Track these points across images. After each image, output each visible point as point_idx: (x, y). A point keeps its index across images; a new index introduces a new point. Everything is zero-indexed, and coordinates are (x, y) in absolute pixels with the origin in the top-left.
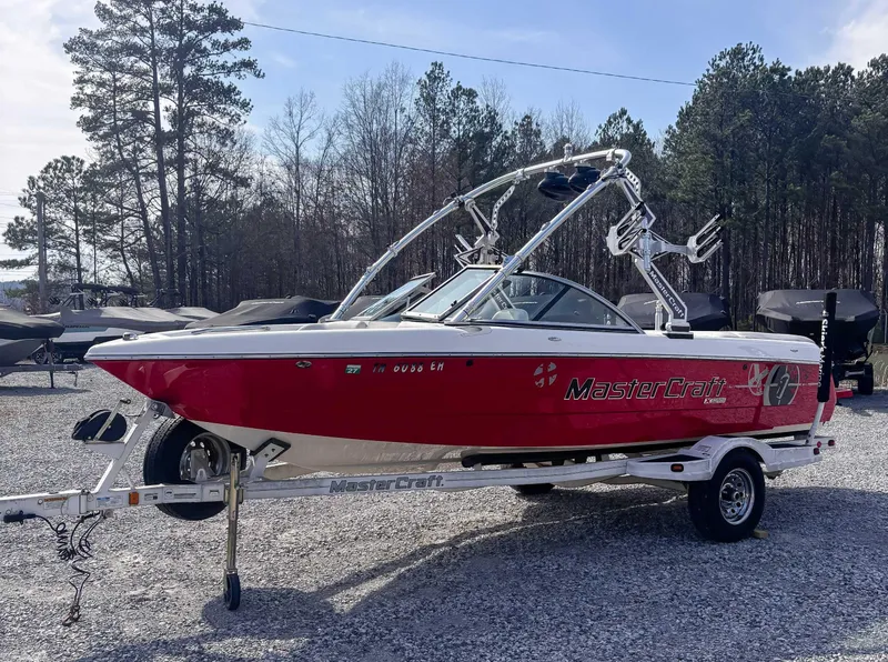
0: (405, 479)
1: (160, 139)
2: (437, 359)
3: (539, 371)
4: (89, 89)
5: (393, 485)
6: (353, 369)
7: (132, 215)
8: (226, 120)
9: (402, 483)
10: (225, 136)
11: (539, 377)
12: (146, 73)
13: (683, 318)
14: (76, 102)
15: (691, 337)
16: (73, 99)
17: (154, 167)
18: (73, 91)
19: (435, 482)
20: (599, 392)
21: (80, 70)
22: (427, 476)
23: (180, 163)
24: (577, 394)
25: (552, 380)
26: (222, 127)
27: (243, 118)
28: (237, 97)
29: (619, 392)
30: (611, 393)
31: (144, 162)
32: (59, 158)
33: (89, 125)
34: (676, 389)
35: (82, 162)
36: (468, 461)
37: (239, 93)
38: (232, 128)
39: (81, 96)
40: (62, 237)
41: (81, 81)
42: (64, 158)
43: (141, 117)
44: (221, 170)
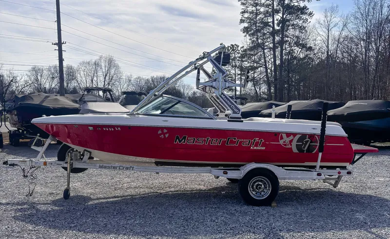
0: (122, 167)
1: (274, 33)
2: (118, 126)
3: (160, 132)
4: (246, 15)
5: (118, 168)
6: (91, 128)
7: (261, 67)
8: (301, 22)
9: (121, 168)
10: (302, 29)
11: (160, 134)
12: (270, 5)
13: (239, 113)
14: (242, 21)
15: (242, 121)
16: (241, 20)
17: (271, 45)
18: (240, 17)
19: (131, 168)
20: (190, 141)
21: (243, 8)
22: (129, 166)
23: (282, 43)
24: (180, 141)
25: (167, 136)
26: (301, 25)
27: (309, 20)
28: (307, 11)
29: (200, 142)
30: (196, 142)
31: (267, 44)
32: (230, 45)
33: (246, 30)
34: (232, 142)
35: (238, 46)
36: (157, 164)
37: (308, 9)
38: (305, 25)
39: (243, 18)
40: (230, 77)
41: (243, 12)
42: (232, 45)
43: (266, 24)
44: (301, 44)
